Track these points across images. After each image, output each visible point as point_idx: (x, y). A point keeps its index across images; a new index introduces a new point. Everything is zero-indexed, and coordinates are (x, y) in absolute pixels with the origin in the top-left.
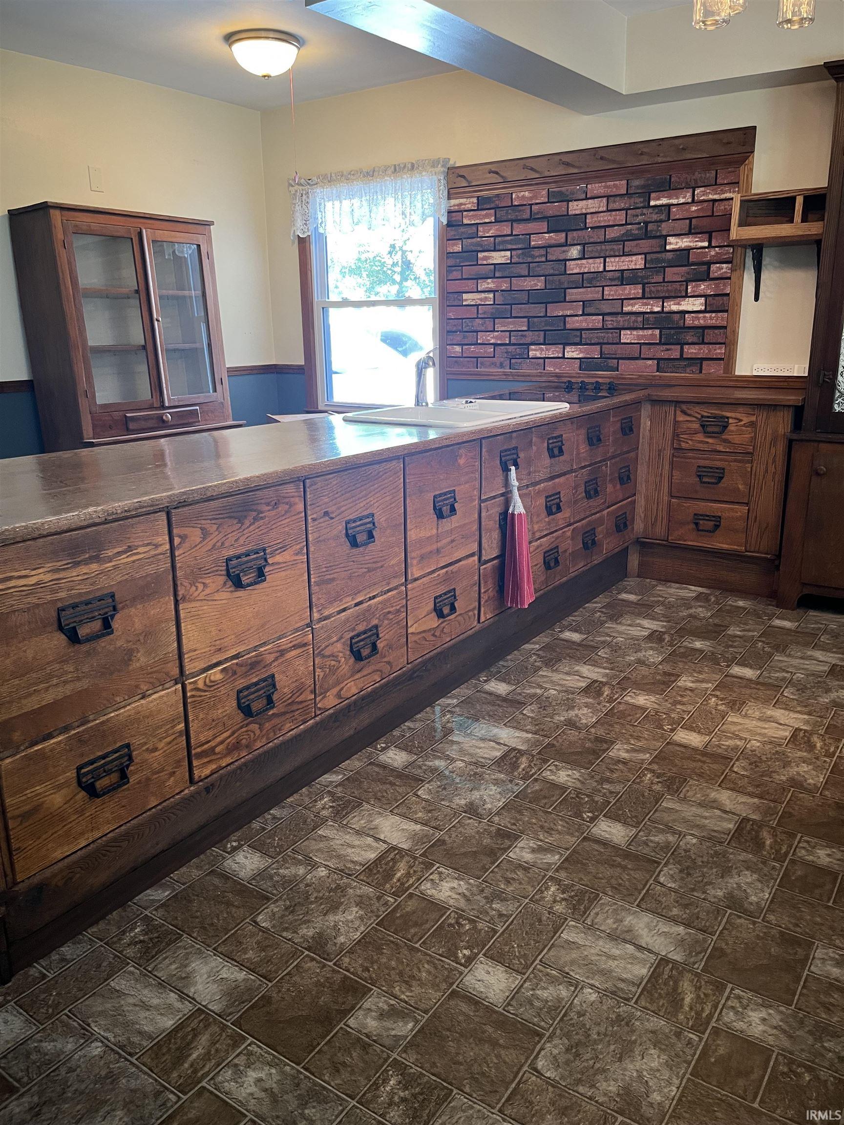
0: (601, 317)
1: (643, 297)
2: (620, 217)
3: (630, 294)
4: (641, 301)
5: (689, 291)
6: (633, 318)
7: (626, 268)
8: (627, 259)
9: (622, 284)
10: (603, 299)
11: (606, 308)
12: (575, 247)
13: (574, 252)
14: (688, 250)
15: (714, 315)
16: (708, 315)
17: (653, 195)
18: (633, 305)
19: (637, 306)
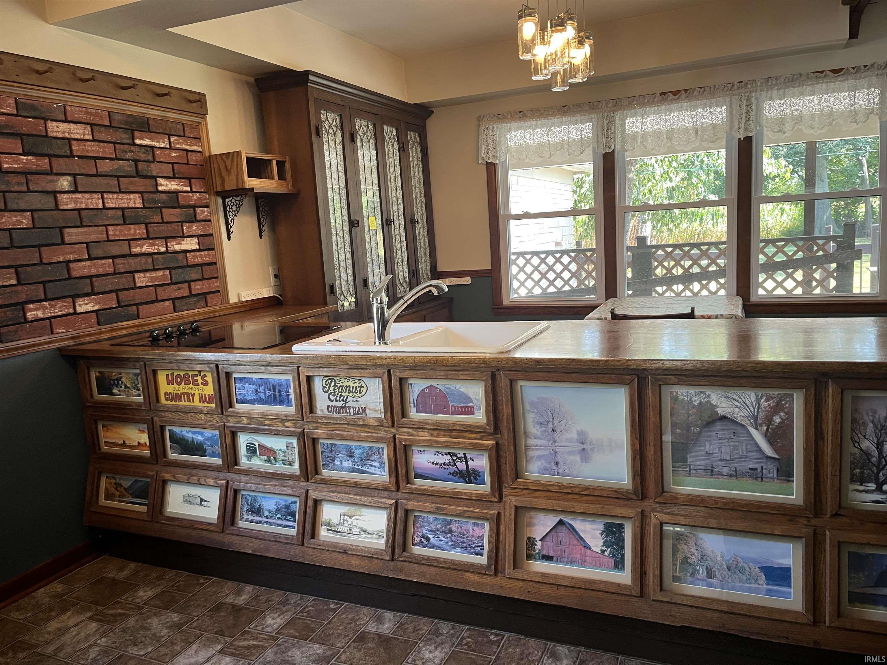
0: (111, 260)
1: (148, 238)
2: (108, 150)
3: (135, 234)
4: (148, 241)
5: (185, 231)
6: (143, 259)
7: (125, 206)
8: (126, 196)
9: (125, 224)
10: (109, 241)
11: (115, 250)
12: (65, 177)
13: (65, 183)
14: (176, 193)
15: (206, 253)
16: (202, 253)
17: (137, 134)
18: (141, 246)
19: (145, 247)
